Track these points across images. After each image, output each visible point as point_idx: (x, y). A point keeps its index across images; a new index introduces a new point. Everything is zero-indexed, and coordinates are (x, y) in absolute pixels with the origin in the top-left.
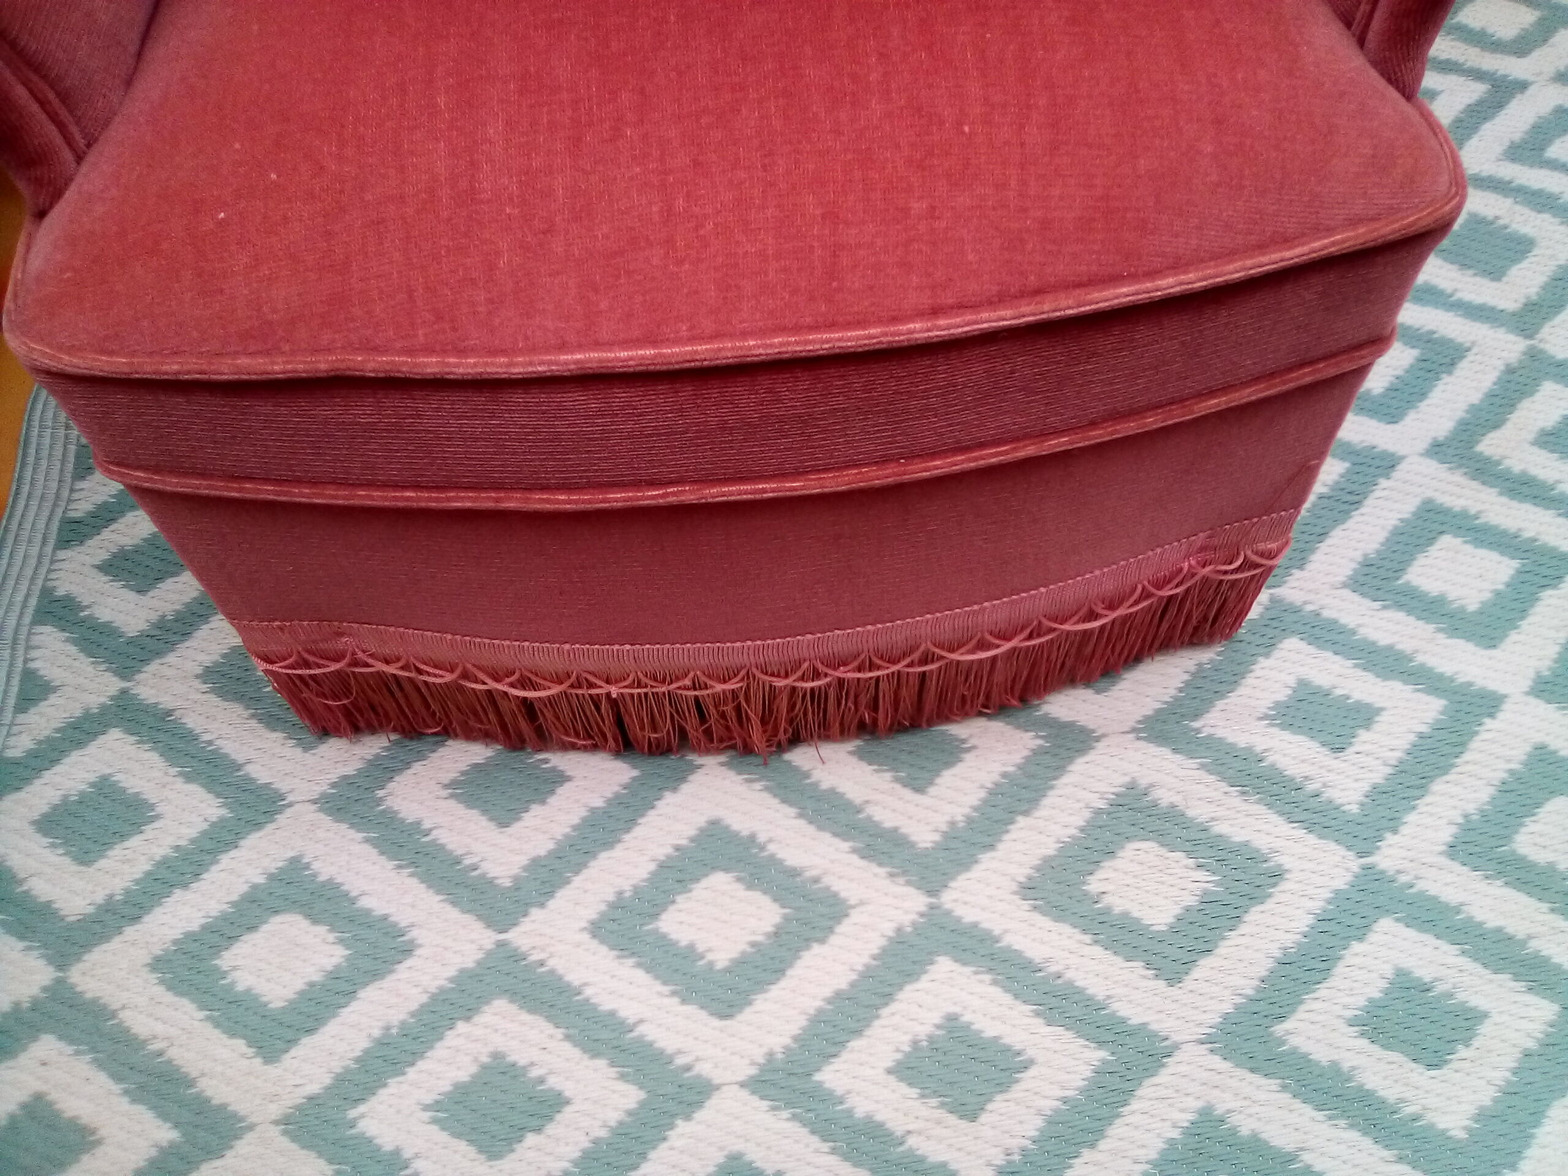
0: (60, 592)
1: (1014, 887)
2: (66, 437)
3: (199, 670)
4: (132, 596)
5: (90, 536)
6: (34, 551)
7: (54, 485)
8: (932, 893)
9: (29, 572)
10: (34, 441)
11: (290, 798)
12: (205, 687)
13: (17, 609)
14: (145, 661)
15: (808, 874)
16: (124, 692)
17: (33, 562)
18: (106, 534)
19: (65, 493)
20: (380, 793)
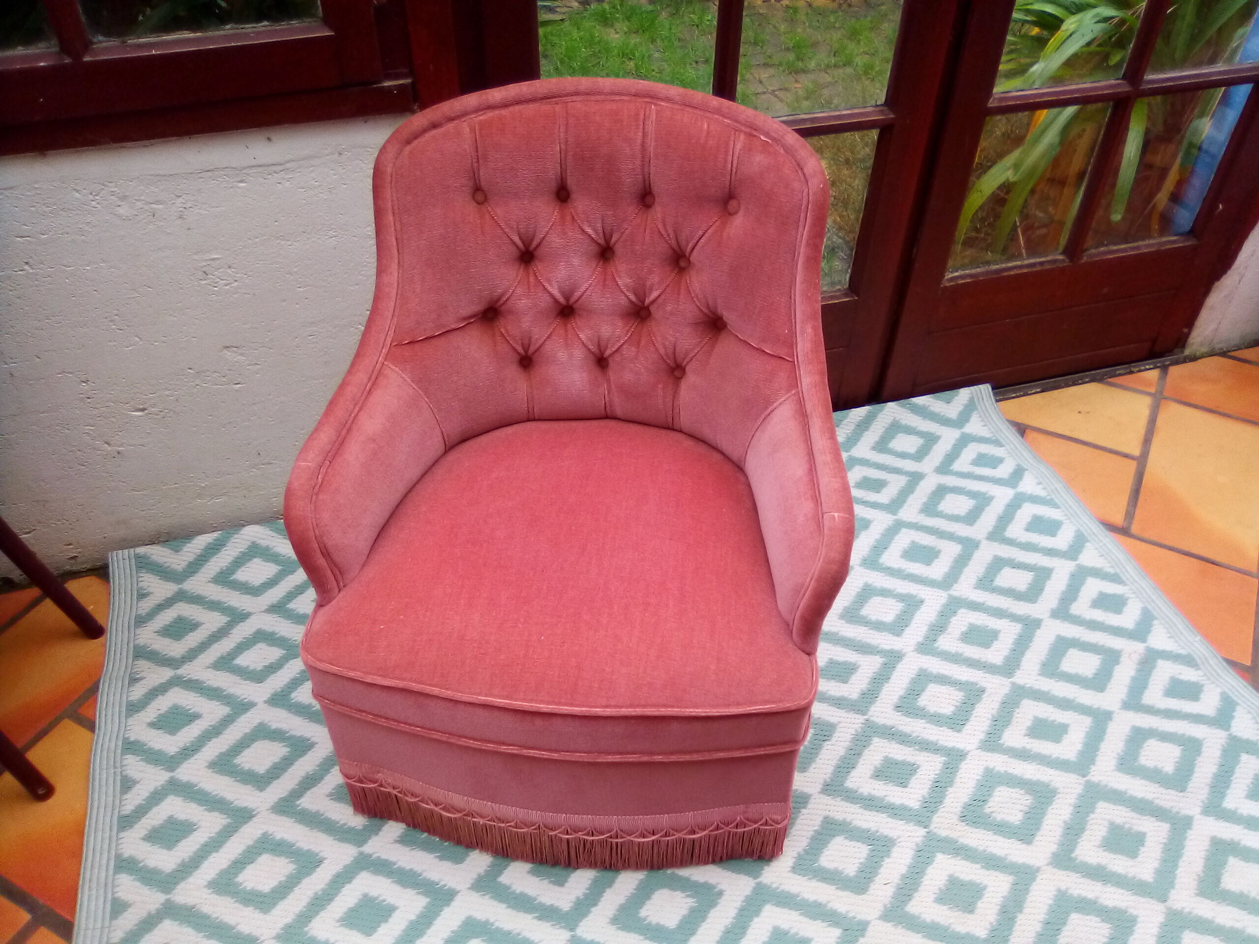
0: (126, 855)
1: (608, 920)
2: (115, 773)
3: (206, 884)
4: (165, 851)
5: (136, 823)
6: (107, 835)
7: (110, 799)
8: (571, 930)
9: (106, 846)
10: (97, 777)
11: (262, 938)
12: (210, 891)
13: (104, 867)
14: (176, 884)
15: (515, 932)
16: (168, 901)
17: (107, 841)
18: (144, 820)
19: (117, 802)
20: (306, 929)
